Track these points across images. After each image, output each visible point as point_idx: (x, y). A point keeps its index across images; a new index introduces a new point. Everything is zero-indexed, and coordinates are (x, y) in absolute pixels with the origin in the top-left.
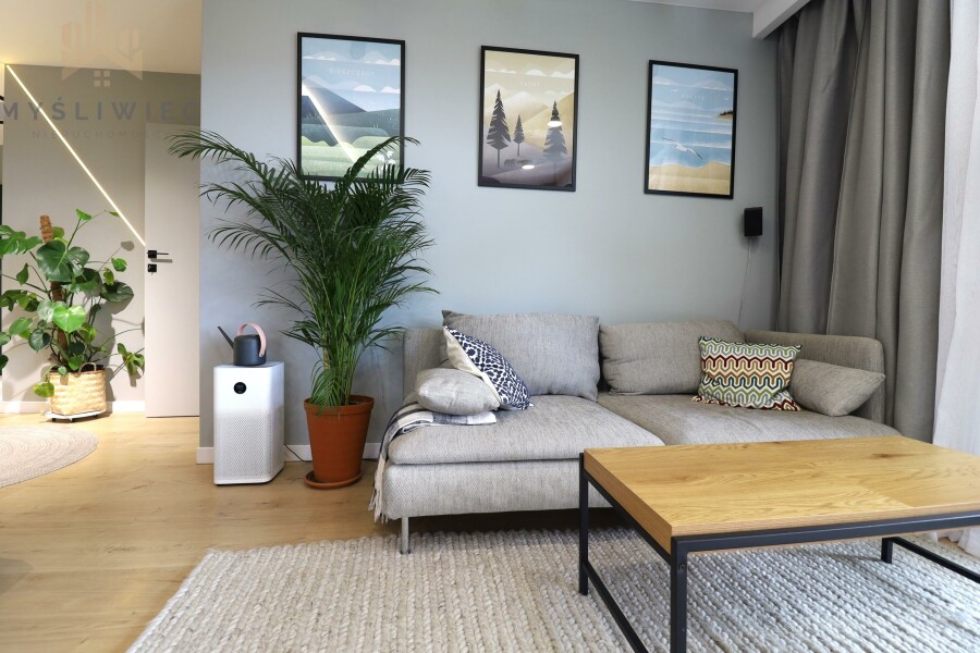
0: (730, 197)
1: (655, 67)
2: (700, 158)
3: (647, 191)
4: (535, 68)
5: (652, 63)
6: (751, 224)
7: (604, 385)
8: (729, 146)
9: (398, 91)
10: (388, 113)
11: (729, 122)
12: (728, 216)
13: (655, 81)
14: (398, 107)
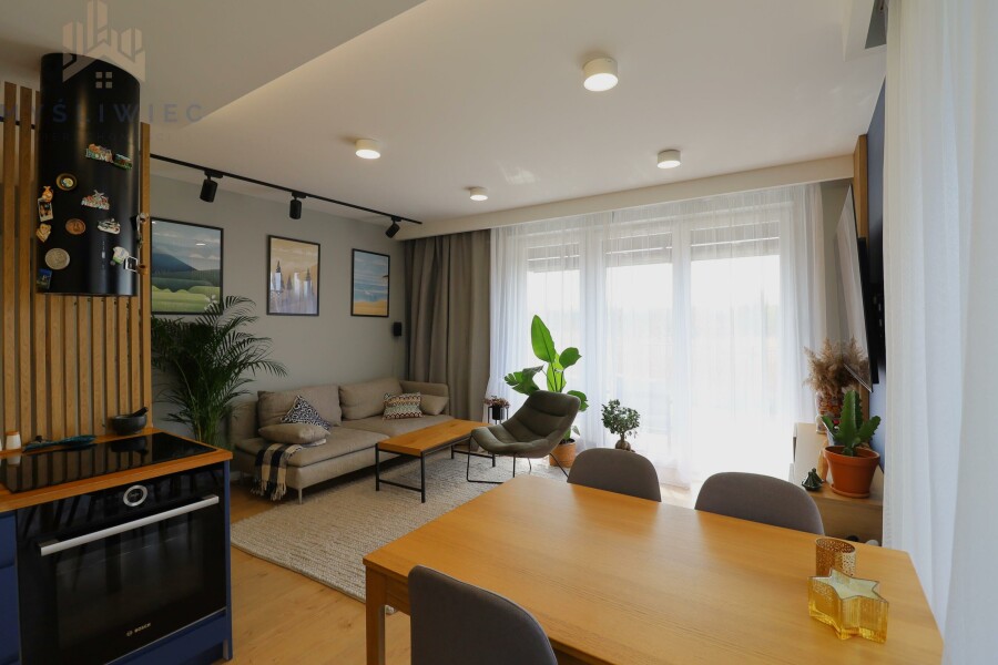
0: (387, 316)
1: (356, 253)
2: (375, 298)
3: (352, 315)
4: (298, 249)
5: (353, 250)
6: (396, 330)
7: (343, 418)
8: (386, 292)
9: (219, 258)
10: (212, 271)
11: (386, 280)
12: (386, 325)
13: (356, 259)
14: (218, 268)
